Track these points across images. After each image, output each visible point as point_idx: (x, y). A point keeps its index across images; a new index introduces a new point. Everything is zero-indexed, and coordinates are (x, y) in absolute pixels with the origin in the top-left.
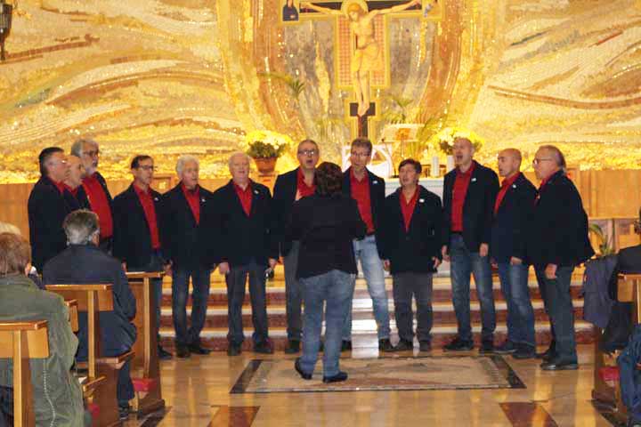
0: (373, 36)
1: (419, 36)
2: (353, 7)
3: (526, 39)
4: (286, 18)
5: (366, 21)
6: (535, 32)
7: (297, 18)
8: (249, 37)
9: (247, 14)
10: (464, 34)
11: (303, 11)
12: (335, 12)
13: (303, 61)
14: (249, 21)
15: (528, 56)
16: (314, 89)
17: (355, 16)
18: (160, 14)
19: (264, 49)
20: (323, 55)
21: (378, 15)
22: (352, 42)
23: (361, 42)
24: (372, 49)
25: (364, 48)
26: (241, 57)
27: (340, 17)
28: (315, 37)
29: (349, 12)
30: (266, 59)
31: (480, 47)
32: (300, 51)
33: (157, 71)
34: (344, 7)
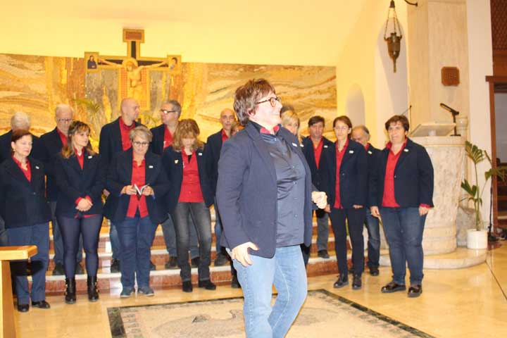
0: (140, 80)
1: (161, 86)
2: (130, 64)
3: (218, 91)
4: (90, 67)
5: (136, 72)
6: (223, 87)
7: (96, 68)
8: (64, 81)
9: (64, 68)
10: (186, 86)
11: (99, 64)
12: (119, 66)
13: (96, 96)
14: (65, 72)
15: (219, 99)
16: (102, 112)
17: (130, 68)
18: (10, 64)
19: (73, 88)
20: (108, 93)
21: (143, 69)
22: (129, 83)
23: (134, 83)
24: (140, 88)
25: (135, 87)
26: (59, 92)
27: (122, 68)
28: (103, 83)
29: (127, 65)
30: (75, 94)
31: (194, 94)
32: (94, 90)
33: (8, 98)
34: (124, 63)
